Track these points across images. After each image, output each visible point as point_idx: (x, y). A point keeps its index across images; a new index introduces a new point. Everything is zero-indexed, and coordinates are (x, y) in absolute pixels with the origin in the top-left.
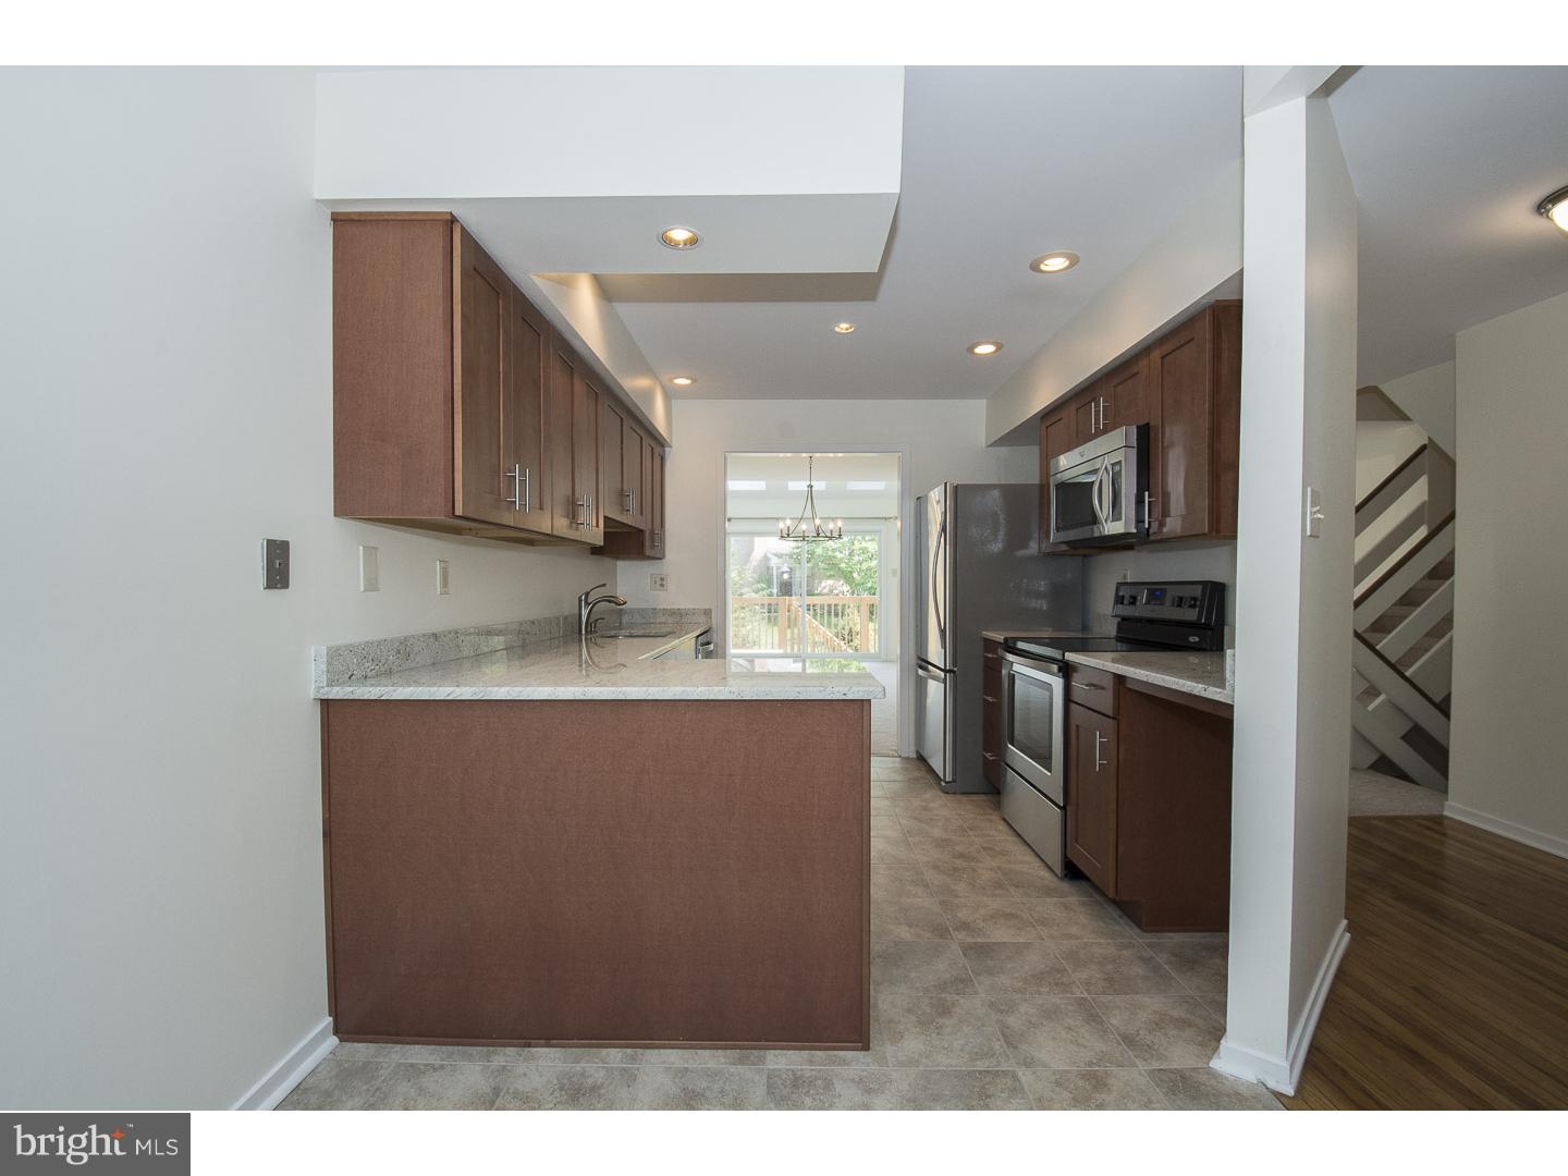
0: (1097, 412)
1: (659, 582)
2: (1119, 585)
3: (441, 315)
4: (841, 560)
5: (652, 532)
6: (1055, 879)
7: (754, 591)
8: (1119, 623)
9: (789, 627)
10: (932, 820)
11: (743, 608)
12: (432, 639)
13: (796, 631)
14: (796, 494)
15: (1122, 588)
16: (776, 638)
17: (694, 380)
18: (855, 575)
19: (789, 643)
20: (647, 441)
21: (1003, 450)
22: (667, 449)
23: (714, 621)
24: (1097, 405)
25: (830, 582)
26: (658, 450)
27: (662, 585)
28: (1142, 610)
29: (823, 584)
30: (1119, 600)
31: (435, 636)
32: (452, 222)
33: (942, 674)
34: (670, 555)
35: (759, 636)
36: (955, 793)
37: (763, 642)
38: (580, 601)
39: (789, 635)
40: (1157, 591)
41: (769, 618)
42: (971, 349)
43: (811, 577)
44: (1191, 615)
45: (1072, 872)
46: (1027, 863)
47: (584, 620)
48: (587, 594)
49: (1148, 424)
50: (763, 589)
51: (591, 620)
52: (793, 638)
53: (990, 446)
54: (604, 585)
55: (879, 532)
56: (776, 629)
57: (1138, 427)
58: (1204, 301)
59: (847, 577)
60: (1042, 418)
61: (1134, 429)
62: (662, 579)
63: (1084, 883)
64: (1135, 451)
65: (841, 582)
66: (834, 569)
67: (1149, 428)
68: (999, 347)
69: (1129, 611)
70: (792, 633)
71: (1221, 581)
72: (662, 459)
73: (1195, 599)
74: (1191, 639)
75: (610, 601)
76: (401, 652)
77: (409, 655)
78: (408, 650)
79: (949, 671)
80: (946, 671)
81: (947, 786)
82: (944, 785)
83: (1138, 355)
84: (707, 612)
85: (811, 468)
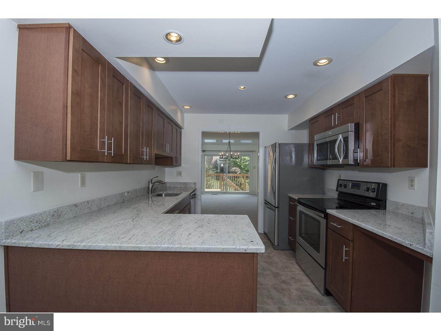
0: (335, 119)
1: (179, 174)
2: (339, 180)
3: (63, 69)
4: (238, 162)
5: (176, 158)
6: (321, 295)
7: (212, 171)
8: (338, 193)
9: (223, 181)
10: (271, 262)
11: (209, 176)
12: (74, 207)
13: (224, 182)
14: (225, 144)
15: (340, 181)
16: (219, 184)
17: (191, 107)
18: (242, 166)
19: (222, 185)
20: (174, 126)
21: (294, 131)
22: (182, 130)
23: (197, 187)
24: (335, 116)
25: (235, 168)
26: (179, 130)
27: (180, 175)
28: (349, 190)
29: (233, 169)
30: (339, 185)
31: (76, 205)
32: (70, 28)
33: (274, 208)
34: (183, 165)
35: (214, 185)
36: (278, 250)
37: (215, 187)
38: (149, 182)
39: (222, 183)
40: (356, 184)
41: (217, 178)
42: (286, 97)
43: (229, 167)
44: (372, 195)
45: (328, 293)
46: (309, 286)
47: (150, 188)
48: (152, 180)
49: (359, 122)
50: (215, 170)
51: (153, 189)
52: (224, 184)
53: (289, 130)
54: (158, 177)
55: (250, 155)
56: (219, 182)
57: (354, 124)
58: (388, 74)
59: (240, 167)
60: (310, 121)
61: (353, 124)
62: (180, 173)
63: (331, 297)
64: (354, 133)
65: (238, 168)
66: (236, 165)
67: (359, 124)
68: (296, 96)
69: (343, 190)
70: (224, 183)
71: (386, 183)
72: (181, 133)
73: (374, 189)
74: (372, 204)
75: (159, 183)
76: (55, 216)
77: (60, 216)
78: (59, 214)
79: (277, 207)
80: (275, 207)
81: (276, 247)
82: (274, 246)
83: (353, 97)
84: (195, 184)
85: (230, 136)
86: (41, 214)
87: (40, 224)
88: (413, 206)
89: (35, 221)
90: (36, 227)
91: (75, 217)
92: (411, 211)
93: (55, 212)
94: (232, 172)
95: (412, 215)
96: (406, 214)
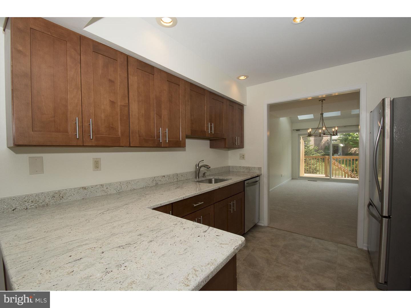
1: (242, 157)
12: (81, 190)
20: (227, 103)
22: (245, 107)
23: (262, 172)
25: (355, 149)
27: (243, 158)
29: (352, 150)
31: (84, 188)
34: (247, 146)
38: (196, 166)
47: (197, 173)
48: (198, 164)
54: (203, 161)
62: (243, 156)
72: (242, 110)
75: (205, 167)
76: (56, 197)
77: (62, 197)
78: (61, 195)
84: (260, 169)
85: (322, 106)
86: (37, 195)
87: (37, 204)
89: (31, 201)
90: (31, 206)
91: (83, 199)
93: (56, 193)
94: (351, 154)
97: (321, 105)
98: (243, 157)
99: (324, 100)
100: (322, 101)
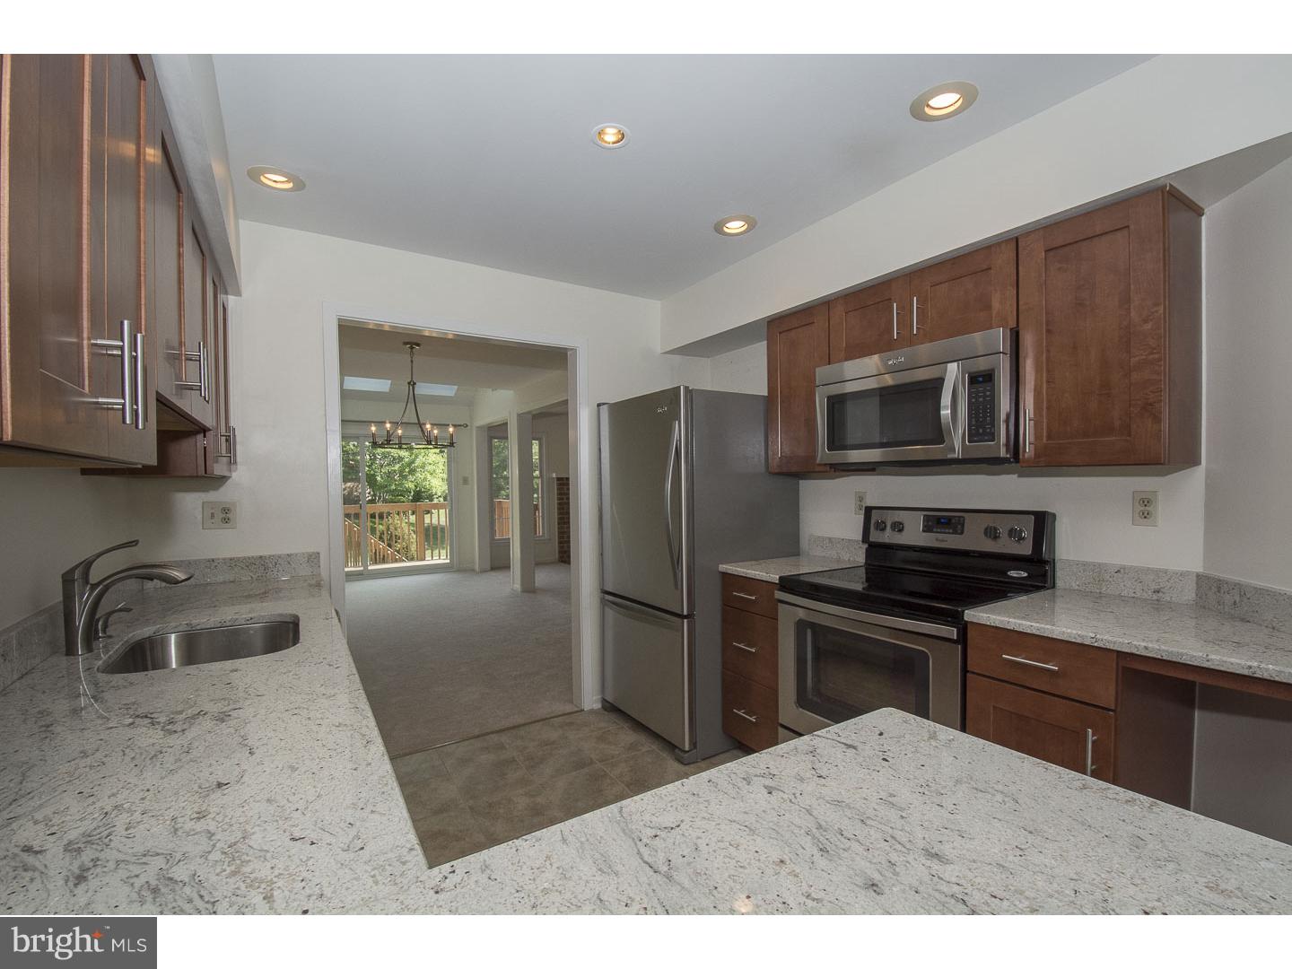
1: (219, 516)
2: (868, 509)
8: (869, 550)
15: (873, 512)
21: (678, 358)
23: (323, 571)
27: (226, 520)
28: (917, 537)
30: (872, 526)
40: (946, 520)
44: (1017, 548)
48: (88, 565)
53: (667, 353)
60: (768, 322)
69: (890, 537)
72: (225, 312)
79: (686, 617)
80: (682, 617)
81: (686, 755)
82: (682, 754)
83: (989, 247)
84: (313, 558)
85: (412, 361)
88: (1158, 573)
92: (1154, 586)
95: (1155, 597)
96: (1133, 595)
97: (410, 359)
98: (225, 515)
99: (418, 345)
100: (412, 348)
